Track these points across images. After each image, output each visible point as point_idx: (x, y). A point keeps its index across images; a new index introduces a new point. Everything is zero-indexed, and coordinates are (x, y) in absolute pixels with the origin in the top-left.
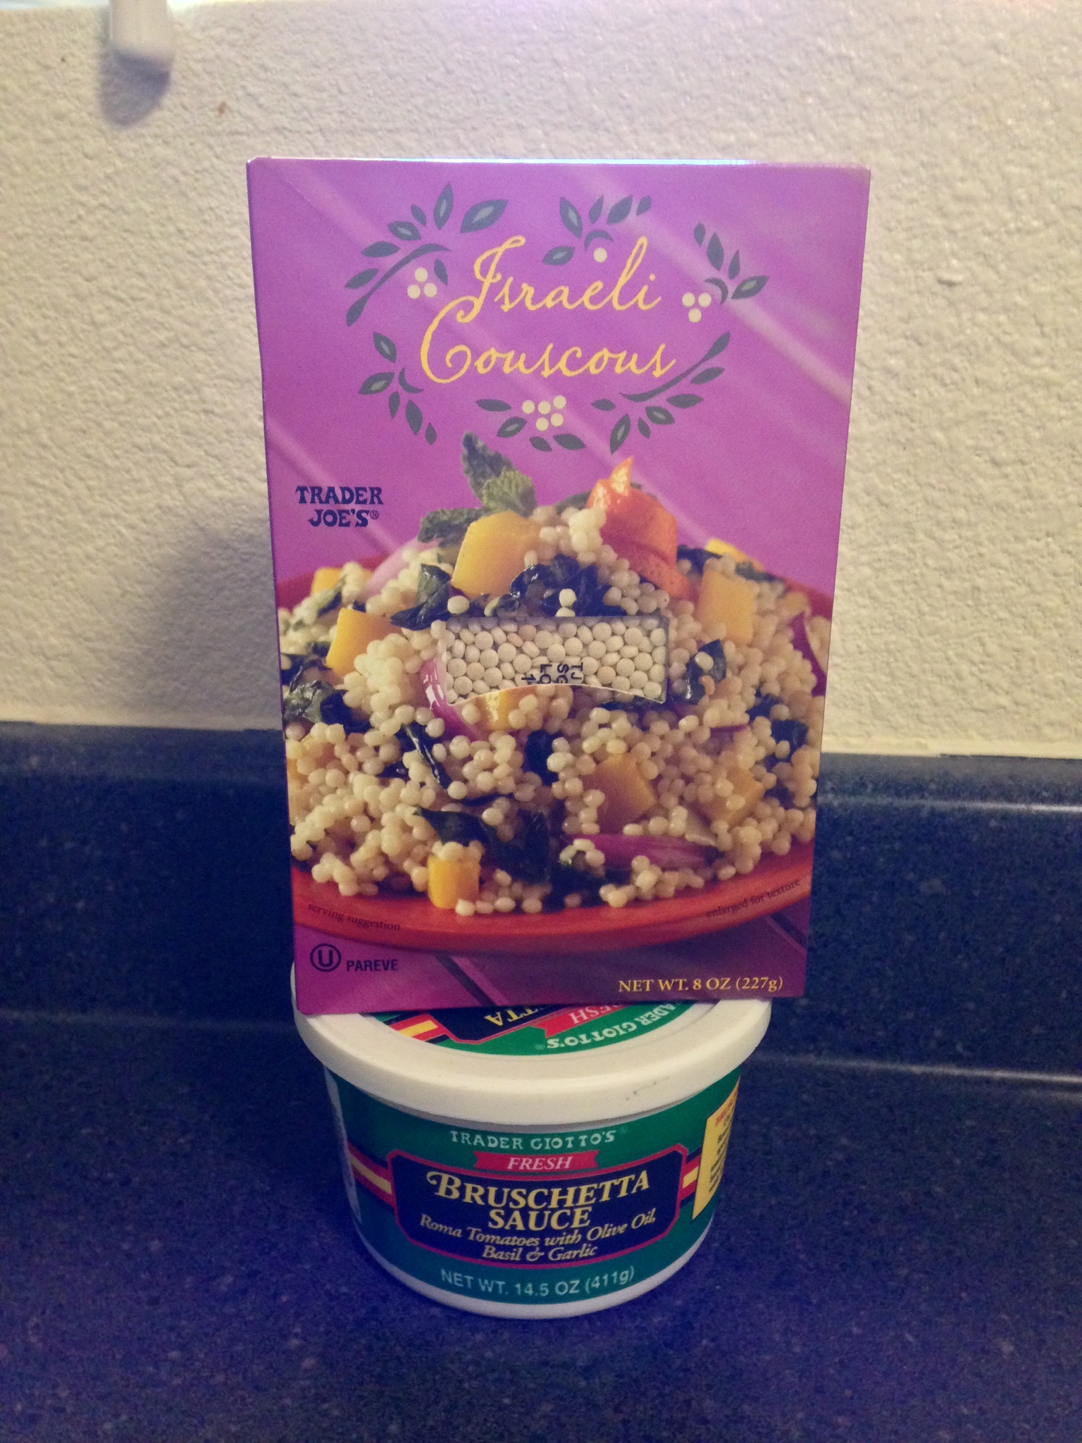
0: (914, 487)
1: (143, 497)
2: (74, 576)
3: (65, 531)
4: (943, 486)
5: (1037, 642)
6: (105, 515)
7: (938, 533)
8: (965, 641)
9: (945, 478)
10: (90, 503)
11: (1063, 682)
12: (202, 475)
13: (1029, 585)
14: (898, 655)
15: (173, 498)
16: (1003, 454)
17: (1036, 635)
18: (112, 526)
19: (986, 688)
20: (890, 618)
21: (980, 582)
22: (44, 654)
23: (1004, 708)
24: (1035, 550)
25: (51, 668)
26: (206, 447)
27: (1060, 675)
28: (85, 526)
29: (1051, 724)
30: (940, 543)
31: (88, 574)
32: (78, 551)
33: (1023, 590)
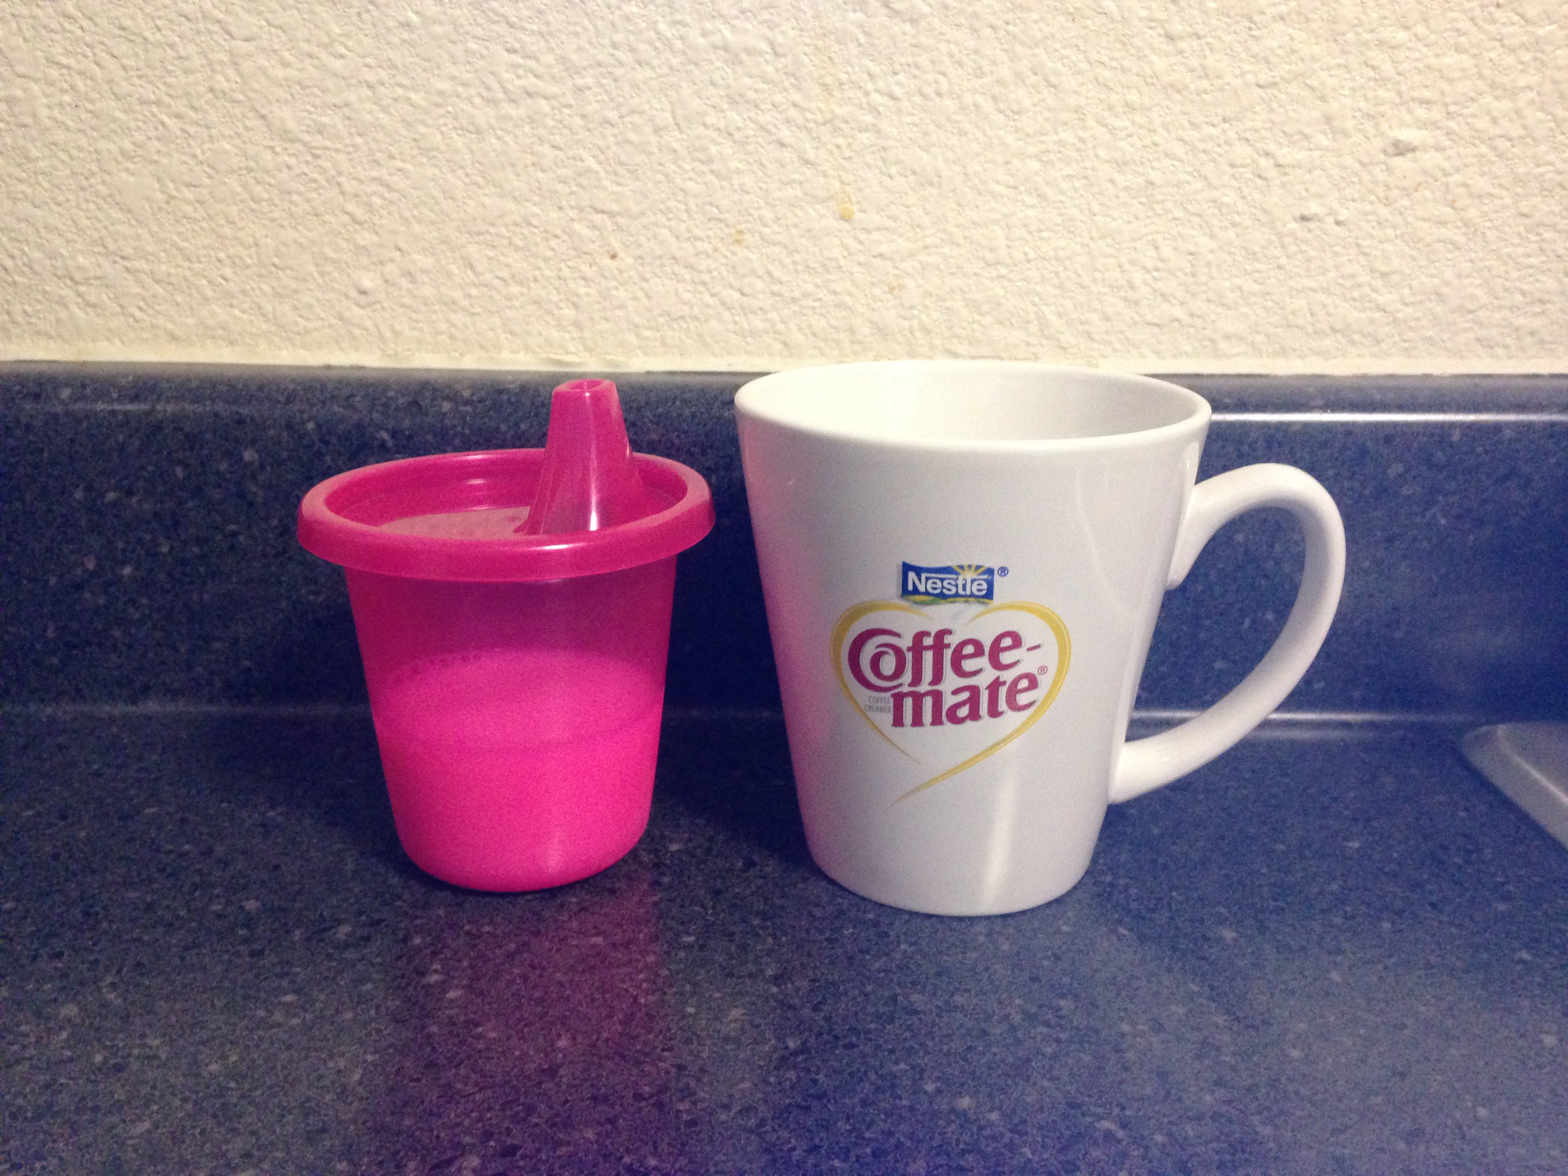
0: (1084, 66)
1: (191, 78)
2: (107, 178)
3: (94, 122)
4: (1114, 64)
5: (1213, 244)
6: (143, 102)
7: (1111, 120)
8: (1138, 244)
9: (1118, 55)
10: (126, 87)
11: (1240, 288)
12: (263, 50)
13: (1206, 179)
14: (1068, 263)
15: (228, 80)
16: (1177, 28)
17: (1212, 236)
18: (154, 115)
19: (1160, 298)
20: (1059, 220)
21: (1154, 176)
22: (72, 279)
23: (1177, 320)
24: (1211, 138)
25: (79, 295)
26: (269, 16)
27: (1237, 281)
28: (118, 114)
29: (1228, 337)
30: (1112, 130)
31: (124, 175)
32: (113, 147)
33: (1199, 185)
